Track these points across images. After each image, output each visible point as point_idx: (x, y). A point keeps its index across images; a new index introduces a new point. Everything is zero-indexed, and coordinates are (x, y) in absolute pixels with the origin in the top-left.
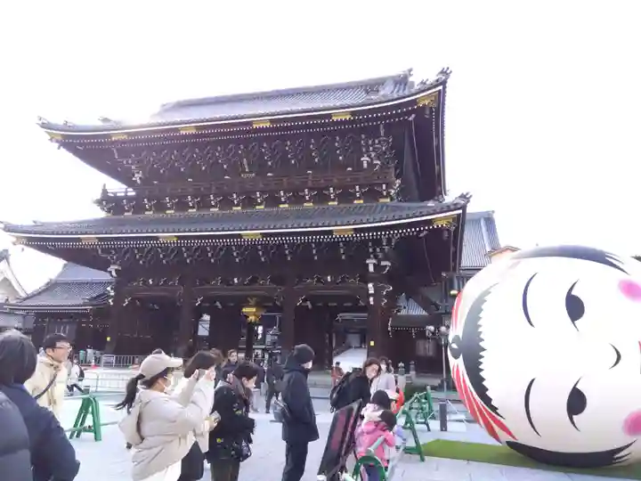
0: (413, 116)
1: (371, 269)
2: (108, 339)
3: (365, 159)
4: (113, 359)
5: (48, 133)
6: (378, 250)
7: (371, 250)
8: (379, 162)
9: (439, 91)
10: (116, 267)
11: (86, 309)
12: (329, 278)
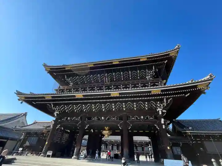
0: (167, 61)
1: (160, 113)
2: (46, 143)
6: (162, 105)
7: (158, 105)
9: (177, 51)
10: (57, 113)
11: (43, 131)
12: (142, 117)
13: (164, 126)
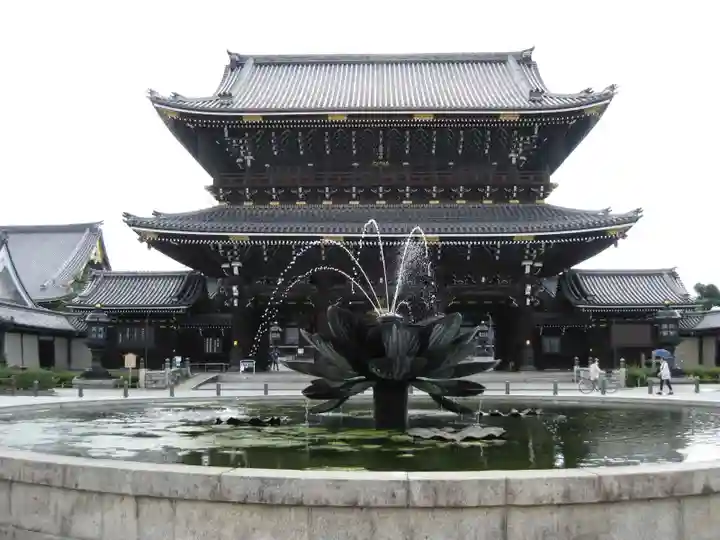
1: (528, 270)
2: (235, 343)
3: (513, 156)
4: (252, 364)
5: (157, 108)
7: (527, 252)
8: (525, 159)
10: (239, 264)
11: (179, 310)
12: (483, 279)
13: (528, 301)
